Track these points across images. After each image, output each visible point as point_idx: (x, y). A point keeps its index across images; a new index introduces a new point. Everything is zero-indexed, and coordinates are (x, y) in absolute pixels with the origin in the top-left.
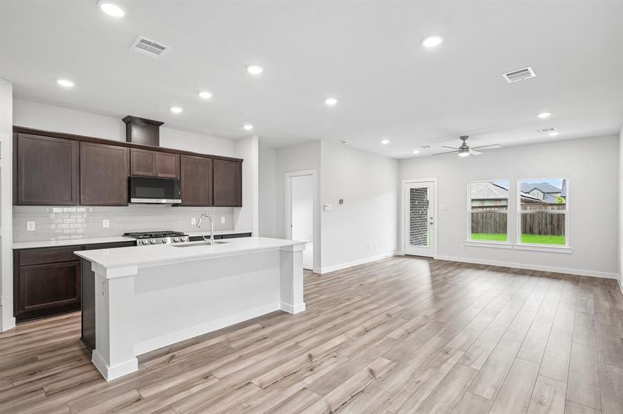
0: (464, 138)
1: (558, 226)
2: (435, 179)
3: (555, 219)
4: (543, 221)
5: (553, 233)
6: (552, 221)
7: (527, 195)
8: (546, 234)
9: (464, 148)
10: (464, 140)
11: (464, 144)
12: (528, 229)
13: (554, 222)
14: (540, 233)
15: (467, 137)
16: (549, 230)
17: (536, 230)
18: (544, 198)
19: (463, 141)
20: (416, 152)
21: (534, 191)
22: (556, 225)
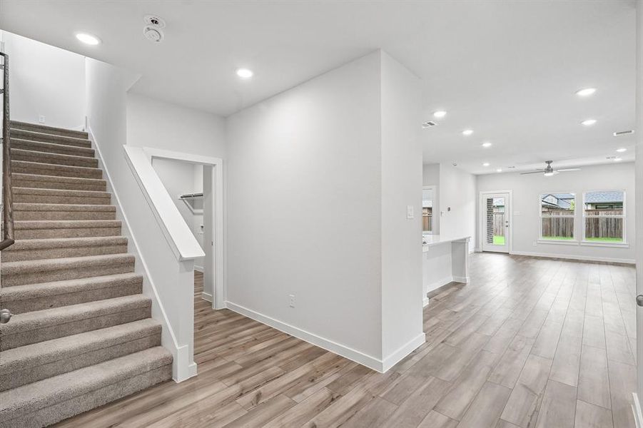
0: (549, 162)
2: (511, 192)
9: (549, 170)
10: (549, 164)
11: (549, 167)
15: (552, 162)
20: (499, 171)
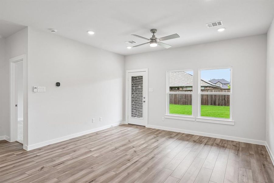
0: (153, 31)
1: (228, 100)
3: (226, 97)
4: (221, 98)
5: (225, 105)
6: (225, 98)
7: (215, 85)
8: (222, 105)
9: (153, 40)
10: (154, 33)
11: (154, 36)
12: (213, 102)
13: (226, 99)
14: (219, 105)
15: (156, 30)
16: (223, 103)
17: (217, 103)
18: (222, 86)
19: (152, 34)
20: (129, 48)
21: (218, 83)
22: (227, 100)
